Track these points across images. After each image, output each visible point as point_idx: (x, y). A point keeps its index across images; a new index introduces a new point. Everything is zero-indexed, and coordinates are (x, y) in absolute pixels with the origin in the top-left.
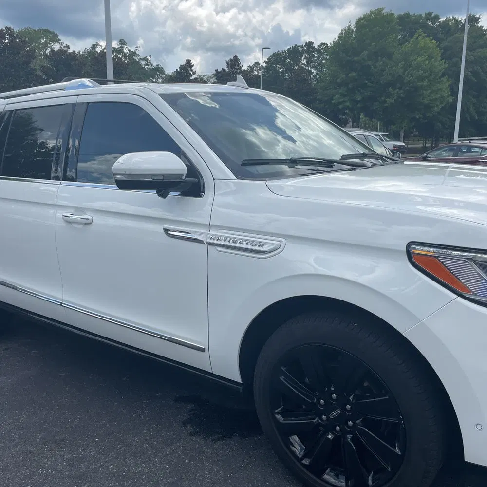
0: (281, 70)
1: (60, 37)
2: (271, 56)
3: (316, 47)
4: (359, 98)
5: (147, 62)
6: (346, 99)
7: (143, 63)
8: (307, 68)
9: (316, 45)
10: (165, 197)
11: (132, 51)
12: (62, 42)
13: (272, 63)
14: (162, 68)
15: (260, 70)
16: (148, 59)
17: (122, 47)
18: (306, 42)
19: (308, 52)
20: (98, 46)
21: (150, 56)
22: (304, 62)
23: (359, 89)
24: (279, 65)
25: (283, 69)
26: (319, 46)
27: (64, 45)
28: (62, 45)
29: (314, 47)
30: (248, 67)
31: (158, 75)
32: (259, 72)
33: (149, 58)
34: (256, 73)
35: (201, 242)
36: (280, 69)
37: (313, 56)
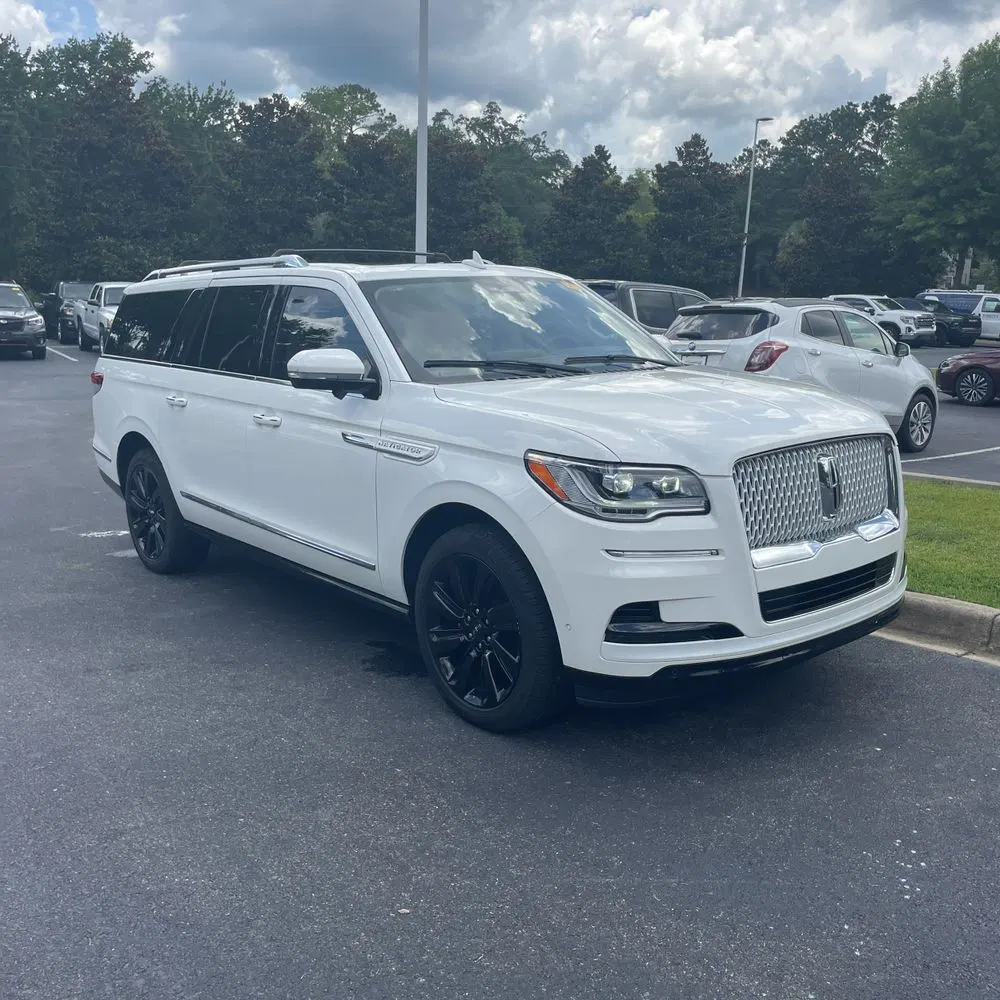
0: (814, 157)
1: (378, 100)
2: (795, 127)
3: (897, 107)
4: (961, 220)
5: (538, 146)
6: (932, 221)
7: (532, 146)
8: (873, 150)
9: (896, 103)
10: (341, 399)
11: (510, 125)
12: (382, 108)
13: (798, 142)
14: (566, 156)
15: (769, 156)
16: (539, 140)
17: (492, 117)
18: (876, 97)
19: (877, 117)
20: (446, 117)
21: (544, 132)
22: (869, 138)
23: (963, 200)
24: (812, 146)
25: (821, 152)
26: (902, 104)
27: (387, 114)
28: (382, 115)
29: (893, 108)
30: (745, 150)
31: (557, 171)
32: (768, 159)
33: (542, 138)
34: (761, 163)
35: (371, 447)
36: (814, 153)
37: (889, 126)
